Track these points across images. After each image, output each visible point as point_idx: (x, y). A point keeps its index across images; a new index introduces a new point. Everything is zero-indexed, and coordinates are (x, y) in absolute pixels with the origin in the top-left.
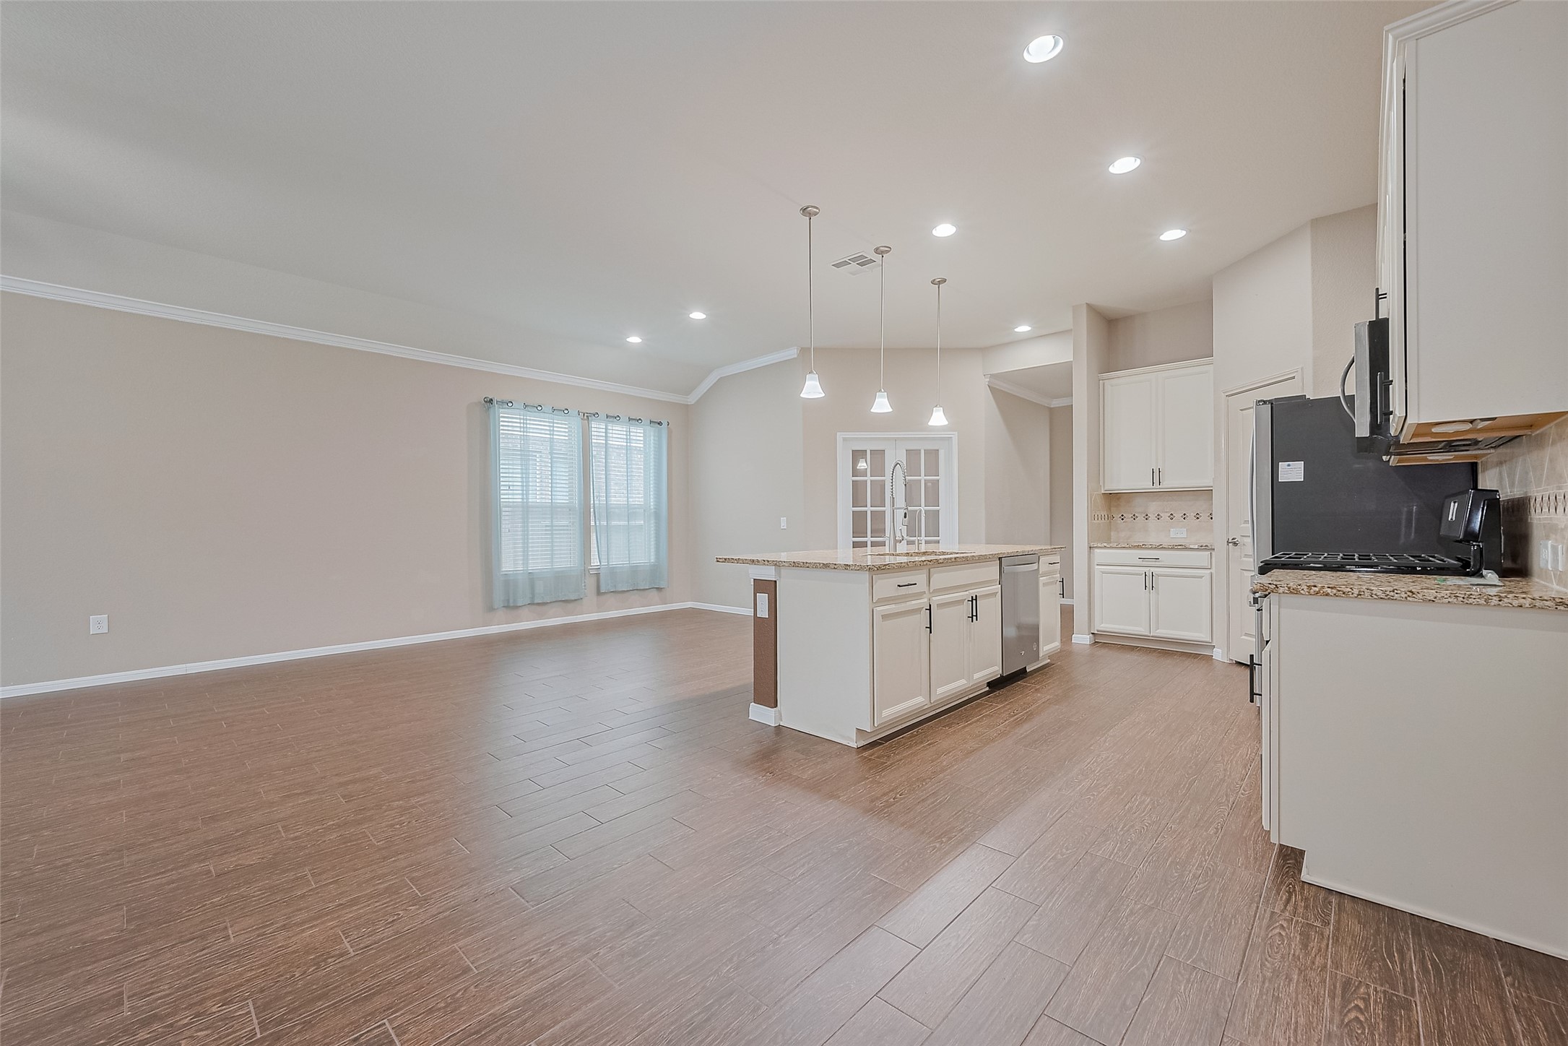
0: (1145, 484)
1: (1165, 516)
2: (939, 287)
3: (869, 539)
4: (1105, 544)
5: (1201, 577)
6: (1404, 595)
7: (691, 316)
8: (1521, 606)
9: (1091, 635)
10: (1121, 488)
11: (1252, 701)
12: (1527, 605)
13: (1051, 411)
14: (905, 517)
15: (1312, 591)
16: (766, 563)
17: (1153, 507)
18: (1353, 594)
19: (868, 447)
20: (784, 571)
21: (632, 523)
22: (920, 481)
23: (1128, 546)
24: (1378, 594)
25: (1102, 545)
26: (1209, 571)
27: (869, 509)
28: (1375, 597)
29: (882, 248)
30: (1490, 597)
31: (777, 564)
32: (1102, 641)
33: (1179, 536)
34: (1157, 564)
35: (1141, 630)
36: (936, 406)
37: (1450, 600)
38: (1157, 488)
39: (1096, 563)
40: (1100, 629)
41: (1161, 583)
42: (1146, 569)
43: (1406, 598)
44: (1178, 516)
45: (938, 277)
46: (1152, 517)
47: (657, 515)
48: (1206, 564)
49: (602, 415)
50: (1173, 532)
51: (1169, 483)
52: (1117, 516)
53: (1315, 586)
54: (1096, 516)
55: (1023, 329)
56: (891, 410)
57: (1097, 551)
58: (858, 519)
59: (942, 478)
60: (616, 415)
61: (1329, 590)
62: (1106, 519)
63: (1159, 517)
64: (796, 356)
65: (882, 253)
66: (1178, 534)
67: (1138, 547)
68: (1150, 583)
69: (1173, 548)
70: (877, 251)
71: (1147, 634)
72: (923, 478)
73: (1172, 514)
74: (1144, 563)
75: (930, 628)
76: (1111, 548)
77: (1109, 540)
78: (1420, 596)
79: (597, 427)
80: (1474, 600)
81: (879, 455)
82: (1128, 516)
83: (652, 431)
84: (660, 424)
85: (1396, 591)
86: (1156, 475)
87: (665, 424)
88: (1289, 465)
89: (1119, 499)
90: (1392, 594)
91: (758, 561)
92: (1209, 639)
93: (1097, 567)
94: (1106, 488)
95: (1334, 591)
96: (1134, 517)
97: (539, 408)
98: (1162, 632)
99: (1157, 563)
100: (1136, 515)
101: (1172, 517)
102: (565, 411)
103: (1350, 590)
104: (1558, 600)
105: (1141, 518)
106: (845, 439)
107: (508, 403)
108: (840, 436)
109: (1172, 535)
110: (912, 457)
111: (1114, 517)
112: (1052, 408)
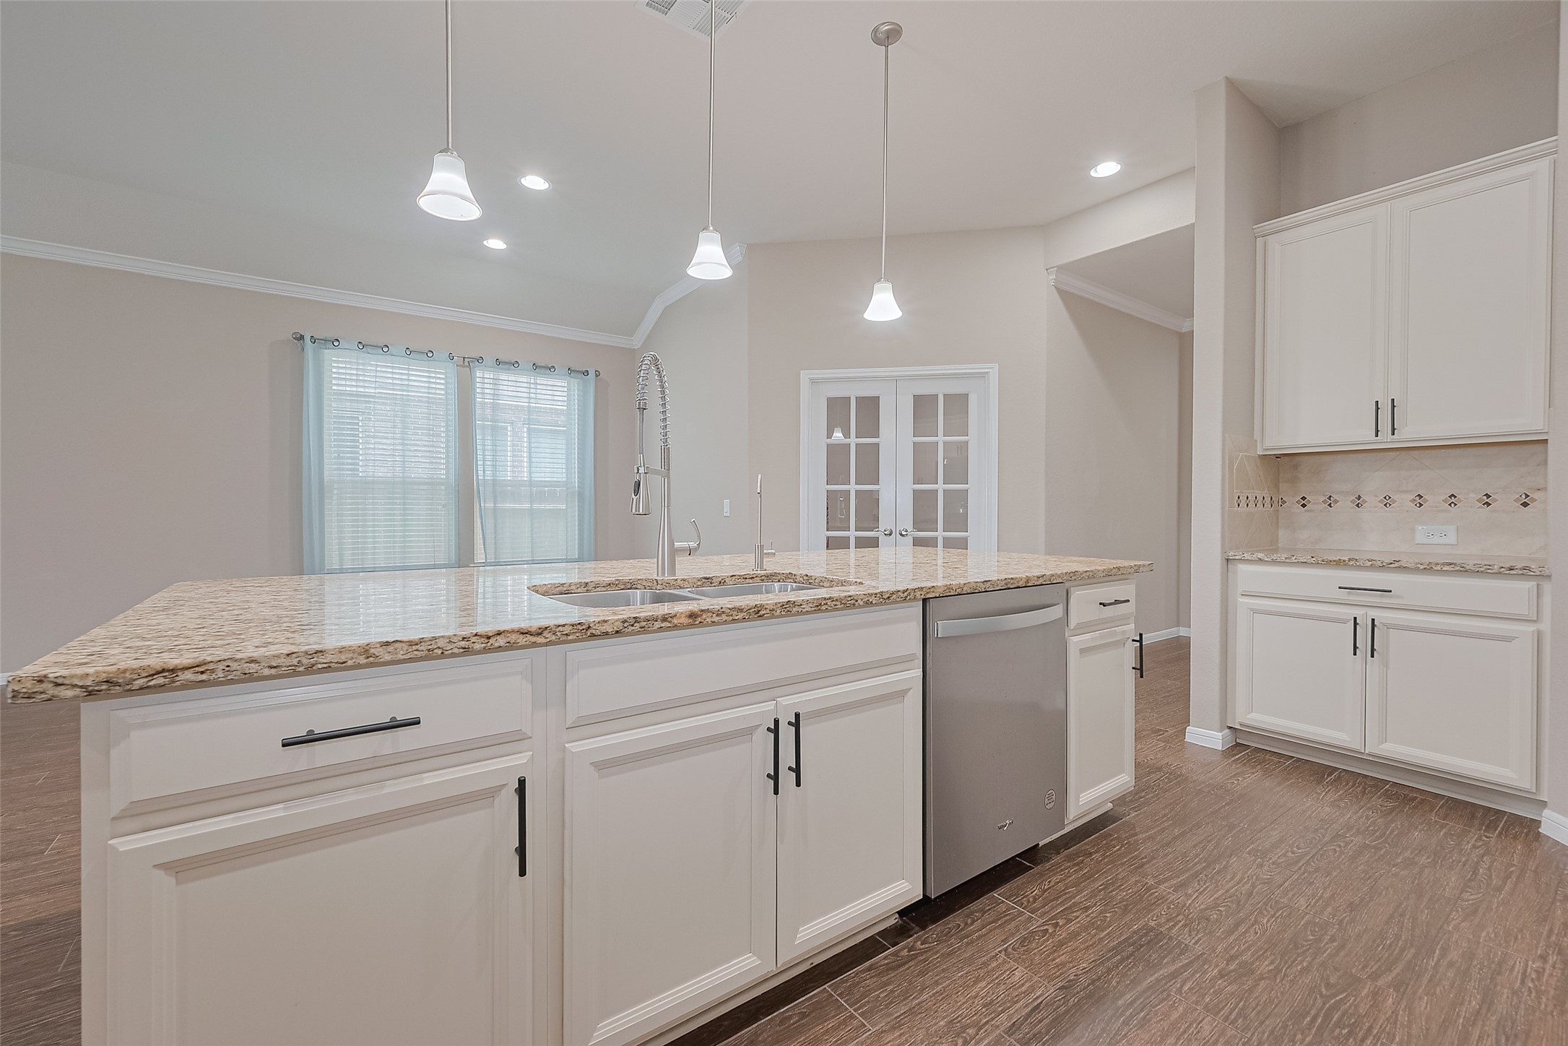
0: (1360, 434)
1: (1404, 499)
2: (887, 51)
3: (852, 534)
4: (1261, 555)
5: (1509, 639)
7: (524, 181)
9: (1228, 730)
10: (1302, 443)
17: (1374, 482)
19: (853, 393)
21: (536, 506)
23: (1313, 561)
25: (1255, 558)
26: (1531, 628)
27: (853, 487)
32: (1251, 748)
33: (1436, 540)
34: (1386, 600)
38: (1386, 440)
39: (1240, 591)
40: (1246, 720)
41: (1391, 642)
42: (1358, 612)
44: (1435, 499)
46: (1372, 501)
47: (581, 496)
48: (1525, 610)
49: (489, 360)
50: (1421, 534)
51: (1413, 430)
52: (1292, 500)
54: (1243, 499)
55: (1107, 169)
57: (1243, 568)
58: (835, 506)
59: (972, 438)
60: (513, 361)
62: (1268, 504)
63: (1387, 502)
66: (1434, 536)
67: (1339, 564)
68: (1366, 641)
71: (1356, 745)
72: (941, 439)
73: (1420, 496)
74: (1352, 598)
76: (1274, 562)
77: (1273, 547)
79: (483, 377)
81: (870, 406)
82: (1316, 500)
83: (575, 383)
84: (586, 373)
86: (1385, 414)
87: (592, 374)
89: (1296, 467)
93: (1241, 599)
94: (1268, 444)
96: (1330, 502)
97: (386, 349)
98: (1394, 749)
99: (1383, 600)
100: (1335, 497)
101: (1420, 500)
102: (429, 354)
105: (1345, 504)
106: (814, 382)
107: (334, 342)
108: (805, 376)
109: (1420, 537)
110: (923, 406)
111: (1284, 502)
112: (1184, 333)
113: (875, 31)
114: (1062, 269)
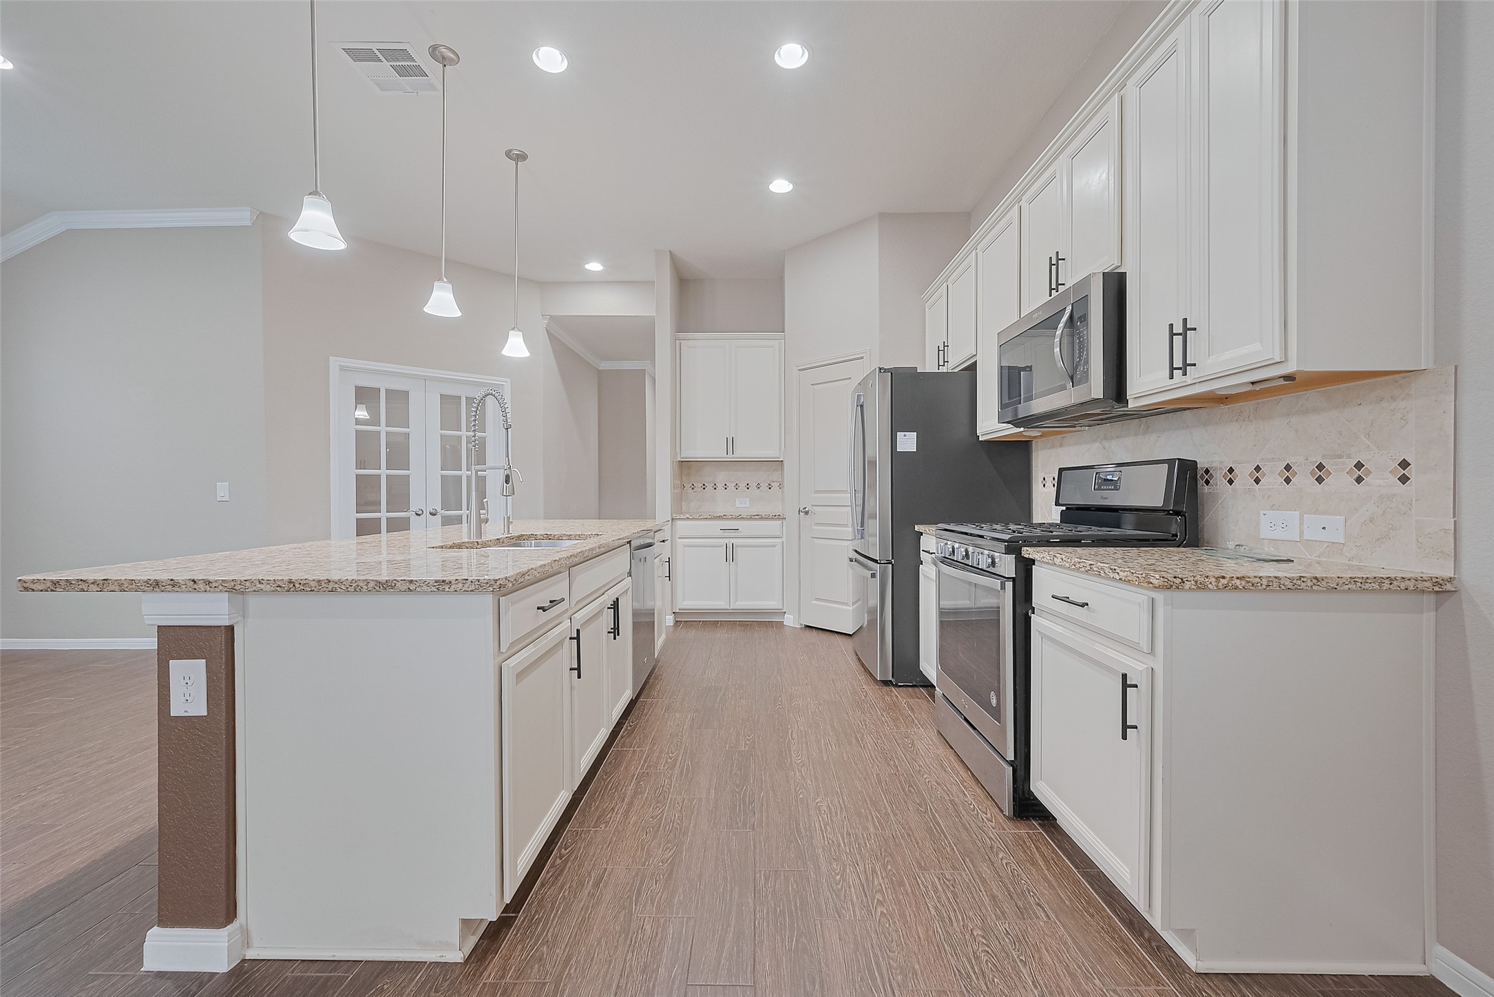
0: (719, 453)
1: (731, 486)
3: (383, 515)
4: (688, 516)
5: (774, 546)
6: (1309, 584)
8: (1407, 589)
9: (673, 614)
10: (697, 456)
11: (1124, 737)
12: (1412, 588)
13: (600, 374)
14: (507, 482)
15: (1220, 584)
16: (201, 586)
17: (721, 477)
18: (1261, 584)
19: (383, 384)
20: (253, 601)
22: (460, 437)
23: (709, 517)
24: (1286, 584)
25: (685, 517)
26: (780, 540)
28: (1283, 587)
29: (443, 50)
30: (1383, 581)
31: (235, 589)
32: (684, 621)
33: (746, 504)
35: (720, 604)
36: (513, 329)
37: (1350, 586)
38: (730, 457)
39: (678, 536)
40: (682, 607)
41: (740, 554)
42: (726, 541)
43: (1312, 586)
44: (742, 485)
45: (517, 147)
46: (720, 487)
48: (778, 533)
50: (738, 502)
51: (741, 453)
52: (688, 486)
53: (1223, 577)
54: (675, 485)
55: (595, 266)
56: (459, 314)
57: (679, 522)
61: (1238, 582)
62: (682, 488)
63: (726, 487)
64: (249, 223)
65: (444, 61)
66: (743, 504)
67: (720, 518)
68: (730, 554)
69: (751, 518)
70: (434, 50)
71: (727, 607)
73: (737, 484)
74: (723, 534)
75: (579, 669)
76: (694, 519)
77: (685, 511)
78: (1324, 583)
80: (1370, 585)
81: (399, 398)
82: (698, 485)
85: (1302, 579)
86: (731, 443)
88: (905, 436)
89: (692, 467)
90: (1299, 582)
91: (174, 584)
92: (781, 607)
93: (679, 540)
94: (683, 455)
95: (1243, 583)
96: (704, 487)
98: (740, 604)
99: (736, 534)
100: (705, 484)
101: (737, 486)
103: (1259, 580)
104: (1434, 580)
105: (709, 487)
106: (343, 370)
108: (335, 363)
109: (738, 505)
110: (449, 402)
111: (684, 487)
112: (601, 370)
113: (510, 151)
114: (553, 318)
